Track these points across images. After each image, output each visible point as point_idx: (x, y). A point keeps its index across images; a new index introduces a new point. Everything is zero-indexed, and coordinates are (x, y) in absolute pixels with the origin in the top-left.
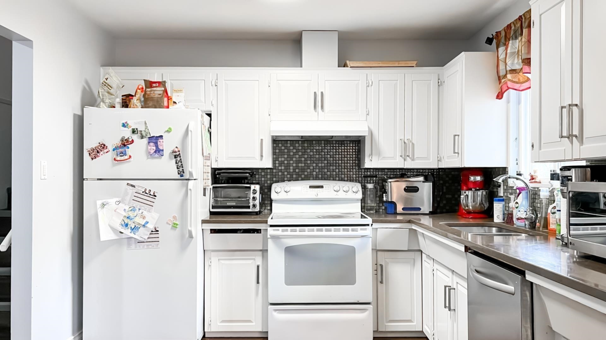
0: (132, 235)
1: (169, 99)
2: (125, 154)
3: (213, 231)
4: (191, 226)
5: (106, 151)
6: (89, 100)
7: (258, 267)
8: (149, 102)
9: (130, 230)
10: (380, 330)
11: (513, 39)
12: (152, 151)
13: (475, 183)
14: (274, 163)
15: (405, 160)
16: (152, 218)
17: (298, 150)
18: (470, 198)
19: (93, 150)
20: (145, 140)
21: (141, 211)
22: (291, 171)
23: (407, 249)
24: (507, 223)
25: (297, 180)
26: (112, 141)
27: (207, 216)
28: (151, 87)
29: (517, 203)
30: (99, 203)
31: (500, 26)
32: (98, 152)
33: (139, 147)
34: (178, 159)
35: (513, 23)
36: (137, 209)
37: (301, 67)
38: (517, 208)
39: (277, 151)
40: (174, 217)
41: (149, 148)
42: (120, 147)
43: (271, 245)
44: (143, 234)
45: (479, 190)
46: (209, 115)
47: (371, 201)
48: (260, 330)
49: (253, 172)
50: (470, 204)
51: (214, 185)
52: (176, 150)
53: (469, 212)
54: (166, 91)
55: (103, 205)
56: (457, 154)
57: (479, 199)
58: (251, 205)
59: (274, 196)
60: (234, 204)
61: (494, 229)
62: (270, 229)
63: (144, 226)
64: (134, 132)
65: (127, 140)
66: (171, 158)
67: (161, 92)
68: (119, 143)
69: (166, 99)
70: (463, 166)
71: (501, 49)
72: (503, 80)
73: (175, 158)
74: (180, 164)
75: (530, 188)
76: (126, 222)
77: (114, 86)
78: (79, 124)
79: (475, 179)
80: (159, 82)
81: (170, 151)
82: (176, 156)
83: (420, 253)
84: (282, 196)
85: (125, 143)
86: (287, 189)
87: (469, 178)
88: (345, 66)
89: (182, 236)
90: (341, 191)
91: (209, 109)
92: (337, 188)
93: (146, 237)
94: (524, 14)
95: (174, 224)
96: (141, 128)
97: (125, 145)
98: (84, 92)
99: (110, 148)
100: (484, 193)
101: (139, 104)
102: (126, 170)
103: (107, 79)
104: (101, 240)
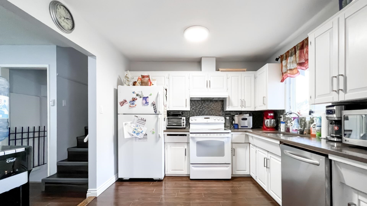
0: (137, 136)
1: (151, 83)
2: (134, 104)
3: (168, 135)
4: (160, 133)
5: (126, 103)
6: (120, 83)
7: (186, 149)
8: (143, 83)
9: (136, 134)
10: (233, 174)
11: (290, 56)
12: (144, 103)
13: (271, 116)
14: (191, 109)
15: (242, 108)
16: (145, 129)
17: (200, 104)
18: (269, 122)
19: (121, 102)
20: (142, 99)
21: (140, 127)
22: (197, 112)
23: (244, 142)
24: (287, 132)
25: (199, 115)
26: (129, 99)
27: (165, 129)
28: (144, 78)
29: (292, 124)
30: (124, 123)
31: (283, 52)
32: (123, 103)
33: (139, 101)
34: (154, 106)
35: (290, 50)
36: (139, 126)
37: (201, 70)
38: (292, 126)
39: (192, 104)
40: (153, 129)
41: (143, 101)
42: (132, 101)
43: (191, 141)
44: (141, 136)
45: (272, 119)
46: (166, 90)
47: (228, 124)
48: (187, 174)
49: (183, 112)
50: (268, 124)
51: (168, 117)
52: (154, 102)
53: (268, 128)
54: (149, 79)
55: (126, 124)
56: (264, 105)
57: (272, 123)
58: (182, 125)
59: (190, 122)
60: (175, 124)
61: (281, 134)
62: (190, 134)
63: (141, 132)
64: (137, 95)
65: (135, 99)
66: (151, 106)
67: (148, 80)
68: (132, 100)
69: (149, 83)
70: (267, 109)
71: (284, 62)
72: (284, 74)
73: (153, 105)
74: (155, 108)
75: (300, 117)
76: (134, 131)
77: (130, 77)
78: (116, 92)
79: (270, 115)
80: (147, 76)
81: (151, 103)
82: (154, 105)
83: (249, 144)
84: (194, 122)
85: (134, 100)
86: (196, 119)
87: (268, 114)
88: (218, 70)
89: (156, 137)
90: (217, 120)
91: (166, 87)
92: (215, 119)
93: (142, 137)
94: (297, 45)
95: (153, 132)
96: (140, 94)
97: (134, 101)
98: (118, 80)
99: (128, 101)
100: (274, 120)
101: (139, 85)
102: (134, 110)
103: (127, 75)
104: (125, 138)
